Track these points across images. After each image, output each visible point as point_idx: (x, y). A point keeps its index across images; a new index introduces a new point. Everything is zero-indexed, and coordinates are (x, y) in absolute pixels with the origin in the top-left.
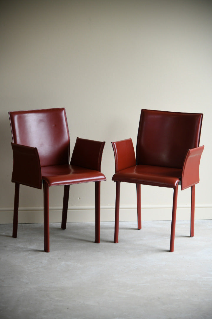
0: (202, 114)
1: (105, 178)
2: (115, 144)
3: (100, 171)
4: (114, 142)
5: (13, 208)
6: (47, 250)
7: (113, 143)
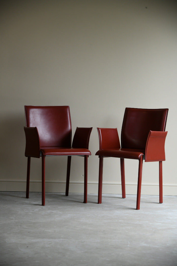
0: (168, 109)
1: (91, 153)
2: (100, 129)
3: (88, 149)
4: (100, 128)
5: (26, 180)
6: (43, 204)
7: (98, 129)
